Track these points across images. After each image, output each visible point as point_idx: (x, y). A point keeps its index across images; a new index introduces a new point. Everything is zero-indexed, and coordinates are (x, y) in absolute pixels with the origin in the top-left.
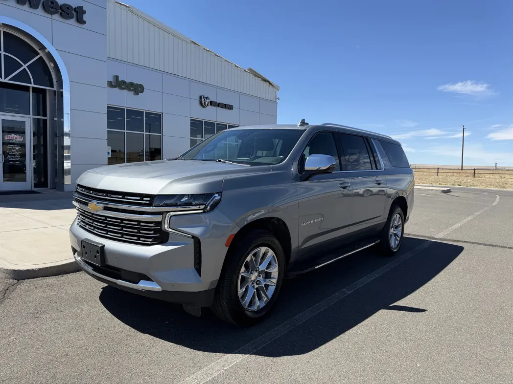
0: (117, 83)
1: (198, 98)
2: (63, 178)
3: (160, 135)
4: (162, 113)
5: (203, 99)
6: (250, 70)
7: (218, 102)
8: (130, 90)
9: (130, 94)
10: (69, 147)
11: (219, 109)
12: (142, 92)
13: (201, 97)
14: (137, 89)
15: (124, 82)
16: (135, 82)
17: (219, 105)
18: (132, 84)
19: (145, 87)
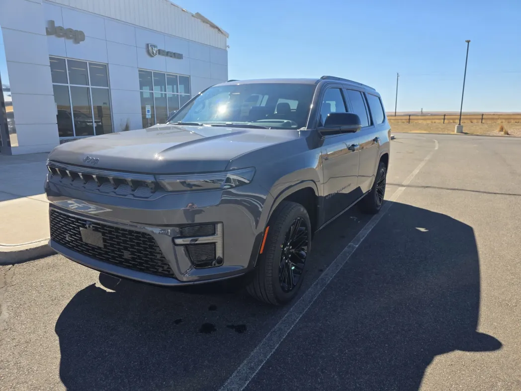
0: (53, 30)
1: (144, 46)
2: (9, 138)
3: (107, 88)
4: (108, 64)
5: (150, 48)
6: (197, 14)
7: (167, 51)
8: (69, 38)
9: (70, 42)
10: (10, 104)
11: (168, 59)
12: (83, 40)
13: (148, 45)
14: (77, 36)
15: (61, 28)
16: (74, 29)
17: (168, 54)
18: (70, 30)
19: (85, 34)
